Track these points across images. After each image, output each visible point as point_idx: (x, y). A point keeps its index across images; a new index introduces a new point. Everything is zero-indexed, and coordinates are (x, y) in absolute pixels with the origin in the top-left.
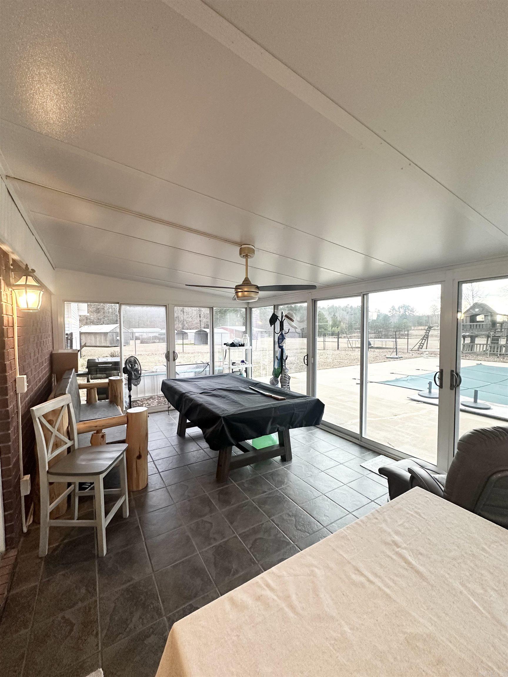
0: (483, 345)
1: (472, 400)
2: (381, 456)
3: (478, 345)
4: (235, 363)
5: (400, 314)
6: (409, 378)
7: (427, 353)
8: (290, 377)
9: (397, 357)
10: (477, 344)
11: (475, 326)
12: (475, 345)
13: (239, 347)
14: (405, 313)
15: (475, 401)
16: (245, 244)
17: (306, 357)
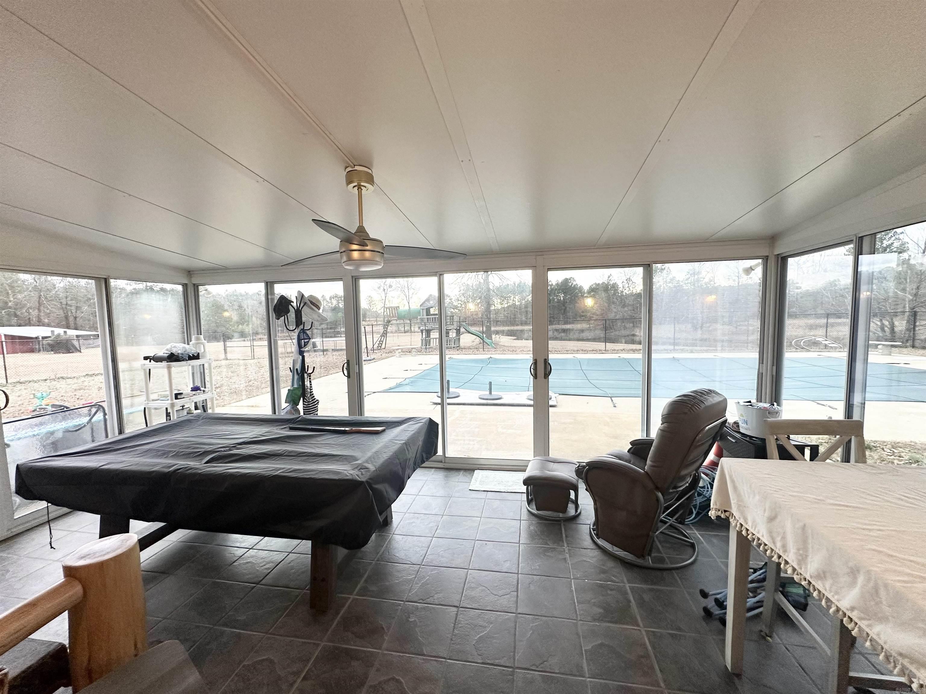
0: (436, 339)
1: (488, 393)
2: (476, 472)
3: (435, 340)
4: (181, 394)
5: (333, 306)
6: (407, 381)
7: (400, 351)
8: (318, 400)
9: (369, 358)
10: (433, 339)
11: (431, 319)
12: (432, 340)
13: (189, 362)
14: (339, 305)
15: (490, 393)
16: (363, 164)
17: (346, 365)
